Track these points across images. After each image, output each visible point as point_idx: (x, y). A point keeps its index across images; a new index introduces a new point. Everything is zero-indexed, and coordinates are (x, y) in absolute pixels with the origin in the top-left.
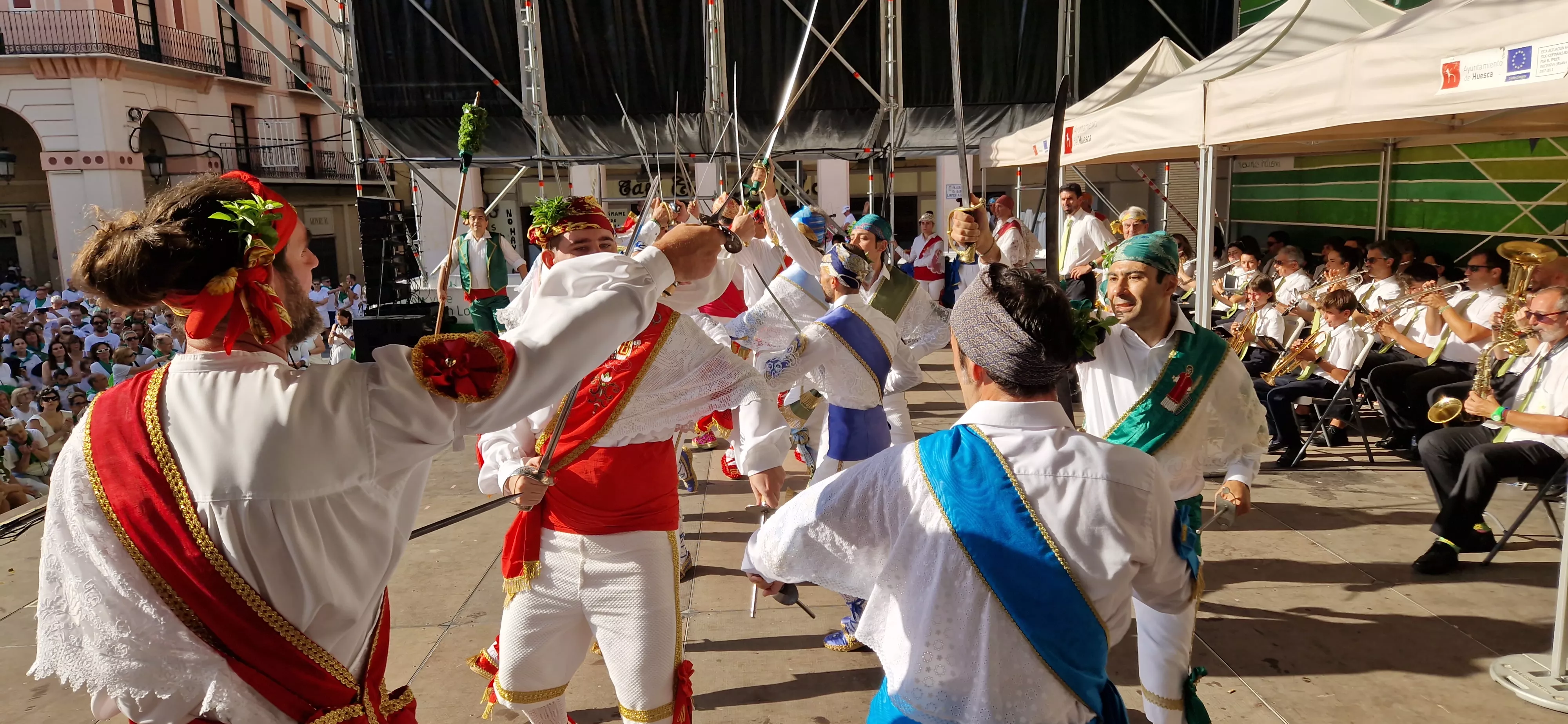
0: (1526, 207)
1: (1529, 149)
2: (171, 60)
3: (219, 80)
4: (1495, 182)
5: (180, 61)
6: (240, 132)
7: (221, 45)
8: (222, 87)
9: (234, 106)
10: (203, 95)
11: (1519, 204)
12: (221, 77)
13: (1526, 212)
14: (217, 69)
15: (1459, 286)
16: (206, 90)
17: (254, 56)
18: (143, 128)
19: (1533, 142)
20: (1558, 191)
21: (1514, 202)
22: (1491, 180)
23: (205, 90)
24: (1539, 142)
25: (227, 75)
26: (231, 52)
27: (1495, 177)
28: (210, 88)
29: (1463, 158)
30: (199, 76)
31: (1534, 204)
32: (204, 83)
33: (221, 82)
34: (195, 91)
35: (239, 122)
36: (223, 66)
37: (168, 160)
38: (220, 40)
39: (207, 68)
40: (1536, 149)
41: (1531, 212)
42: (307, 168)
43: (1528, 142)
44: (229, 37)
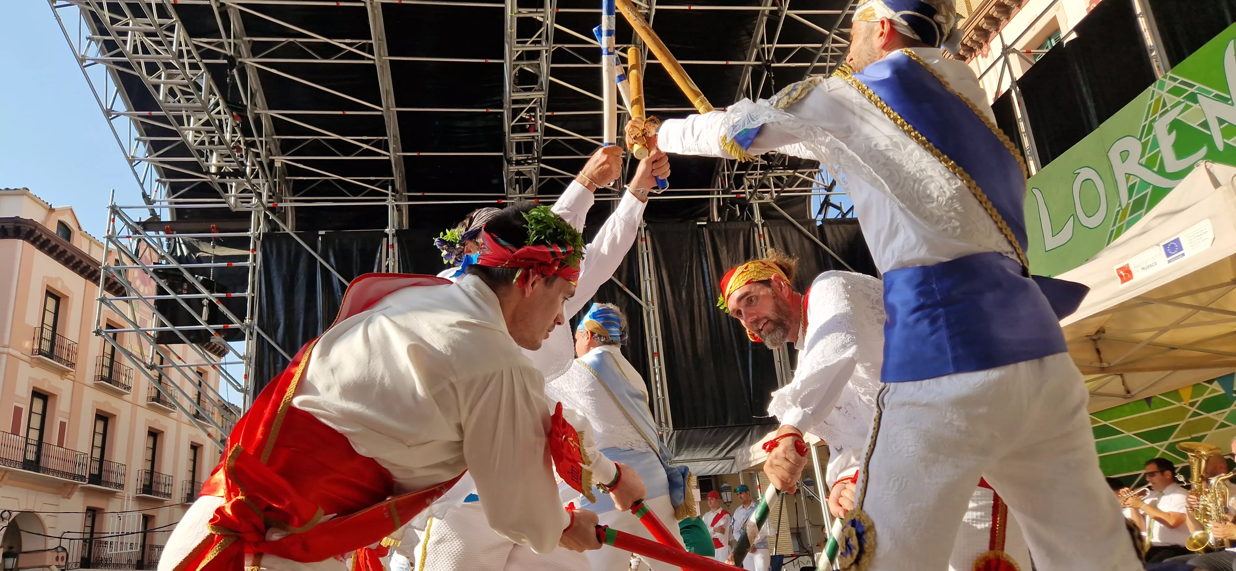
0: (1161, 446)
1: (1147, 406)
2: (47, 470)
3: (81, 487)
4: (1130, 434)
5: (54, 472)
6: (88, 530)
7: (89, 459)
8: (82, 494)
9: (89, 509)
10: (66, 500)
11: (1154, 445)
12: (85, 484)
13: (1162, 450)
14: (82, 478)
15: (1147, 489)
16: (68, 496)
17: (114, 468)
18: (9, 527)
19: (1148, 400)
20: (1180, 430)
21: (1150, 445)
22: (1127, 433)
23: (69, 494)
24: (1153, 400)
25: (89, 483)
26: (97, 465)
27: (1129, 431)
28: (72, 494)
29: (1100, 422)
30: (66, 484)
31: (1166, 443)
32: (69, 490)
33: (84, 489)
34: (60, 496)
35: (89, 523)
36: (87, 476)
37: (21, 555)
38: (89, 455)
39: (74, 476)
40: (1152, 405)
41: (1165, 449)
42: (138, 561)
43: (1145, 403)
44: (97, 454)
